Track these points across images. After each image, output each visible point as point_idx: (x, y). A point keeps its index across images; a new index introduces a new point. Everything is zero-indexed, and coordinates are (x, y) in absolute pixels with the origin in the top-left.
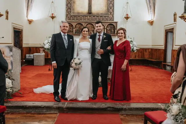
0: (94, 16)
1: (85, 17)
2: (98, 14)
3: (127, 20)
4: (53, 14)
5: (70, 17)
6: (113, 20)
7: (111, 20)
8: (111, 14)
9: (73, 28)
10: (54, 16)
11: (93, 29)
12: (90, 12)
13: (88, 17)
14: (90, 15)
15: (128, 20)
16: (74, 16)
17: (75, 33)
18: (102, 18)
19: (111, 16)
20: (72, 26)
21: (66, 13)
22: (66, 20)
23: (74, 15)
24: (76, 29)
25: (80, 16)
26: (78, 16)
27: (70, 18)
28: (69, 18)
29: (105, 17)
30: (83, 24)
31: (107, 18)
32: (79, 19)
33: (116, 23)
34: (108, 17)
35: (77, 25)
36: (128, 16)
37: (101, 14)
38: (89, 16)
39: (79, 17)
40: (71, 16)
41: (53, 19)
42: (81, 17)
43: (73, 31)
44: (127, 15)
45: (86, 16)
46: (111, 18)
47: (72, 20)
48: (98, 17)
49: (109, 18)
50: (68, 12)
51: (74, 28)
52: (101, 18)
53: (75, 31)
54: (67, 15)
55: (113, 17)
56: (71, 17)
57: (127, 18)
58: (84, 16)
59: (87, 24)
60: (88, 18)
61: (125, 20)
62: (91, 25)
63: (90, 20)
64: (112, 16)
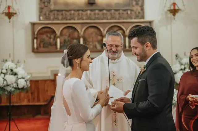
0: (100, 10)
1: (81, 12)
2: (109, 5)
3: (174, 15)
4: (9, 7)
5: (47, 13)
6: (143, 17)
7: (137, 17)
8: (137, 4)
9: (55, 38)
10: (11, 11)
11: (100, 38)
12: (92, 2)
13: (89, 12)
14: (93, 7)
15: (177, 15)
16: (58, 11)
17: (61, 47)
18: (119, 14)
19: (137, 9)
20: (54, 32)
21: (40, 4)
22: (40, 20)
23: (58, 8)
24: (63, 38)
25: (70, 10)
26: (66, 11)
27: (49, 14)
28: (45, 14)
29: (125, 10)
30: (78, 27)
31: (129, 12)
32: (68, 18)
33: (150, 22)
34: (131, 10)
35: (65, 31)
36: (176, 8)
37: (117, 4)
38: (91, 10)
39: (68, 13)
40: (51, 11)
41: (10, 18)
42: (73, 12)
43: (56, 44)
44: (174, 4)
45: (83, 10)
46: (139, 13)
47: (53, 20)
48: (110, 12)
49: (133, 13)
50: (44, 3)
51: (58, 37)
52: (117, 13)
53: (61, 43)
54: (41, 10)
55: (142, 9)
56: (51, 14)
57: (174, 11)
58: (78, 10)
59: (87, 28)
60: (87, 14)
61: (170, 15)
62: (96, 30)
63: (93, 18)
64: (139, 9)
